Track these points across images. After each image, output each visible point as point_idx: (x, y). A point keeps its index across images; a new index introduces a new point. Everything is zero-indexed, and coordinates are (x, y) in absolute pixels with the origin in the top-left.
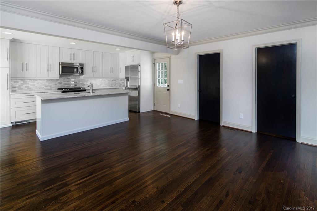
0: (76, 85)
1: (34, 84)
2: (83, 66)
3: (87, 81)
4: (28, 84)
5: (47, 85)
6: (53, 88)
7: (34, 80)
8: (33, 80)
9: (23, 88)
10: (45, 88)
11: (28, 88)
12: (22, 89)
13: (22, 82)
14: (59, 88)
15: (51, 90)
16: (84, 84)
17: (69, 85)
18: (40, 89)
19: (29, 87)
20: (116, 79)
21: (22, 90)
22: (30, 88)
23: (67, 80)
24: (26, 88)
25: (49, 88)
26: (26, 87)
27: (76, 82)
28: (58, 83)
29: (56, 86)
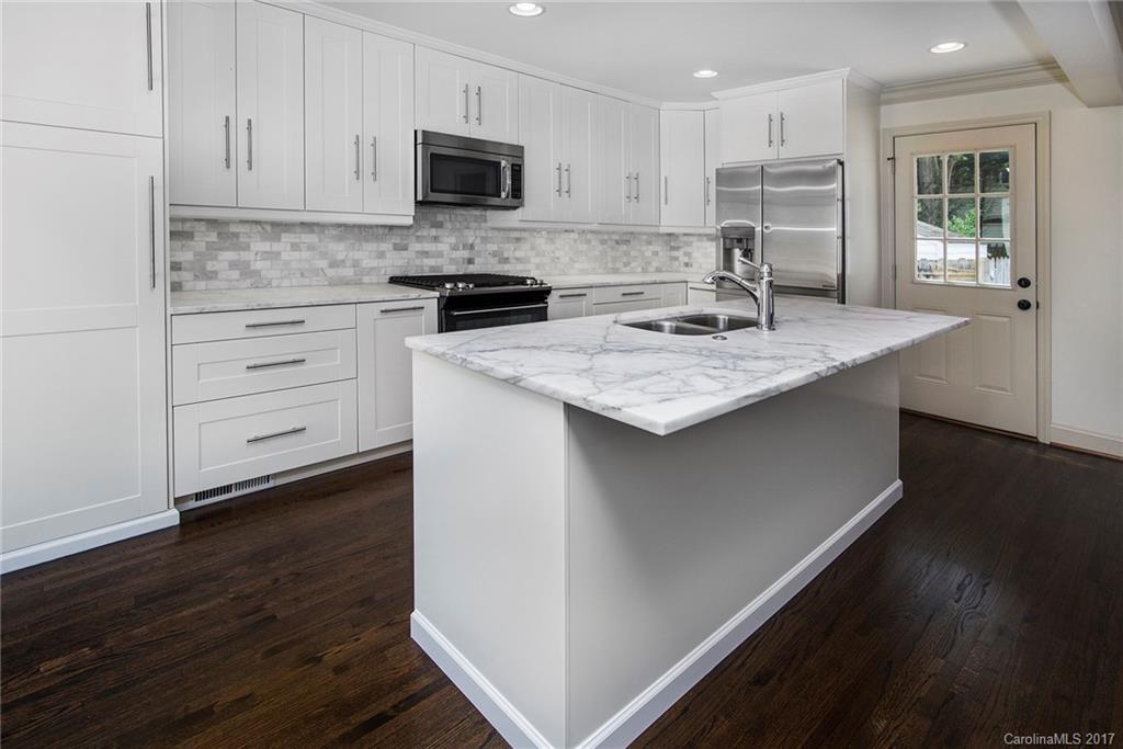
0: (470, 261)
1: (276, 247)
2: (522, 157)
3: (518, 240)
4: (247, 248)
5: (340, 257)
6: (368, 274)
7: (274, 224)
8: (269, 228)
9: (215, 272)
10: (331, 272)
11: (245, 271)
12: (213, 275)
13: (213, 237)
14: (398, 273)
15: (359, 283)
16: (506, 256)
17: (439, 260)
18: (307, 281)
19: (247, 264)
20: (632, 233)
21: (214, 284)
22: (257, 273)
23: (434, 232)
24: (235, 274)
25: (348, 272)
26: (233, 265)
27: (472, 246)
28: (391, 246)
29: (381, 263)
